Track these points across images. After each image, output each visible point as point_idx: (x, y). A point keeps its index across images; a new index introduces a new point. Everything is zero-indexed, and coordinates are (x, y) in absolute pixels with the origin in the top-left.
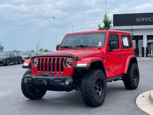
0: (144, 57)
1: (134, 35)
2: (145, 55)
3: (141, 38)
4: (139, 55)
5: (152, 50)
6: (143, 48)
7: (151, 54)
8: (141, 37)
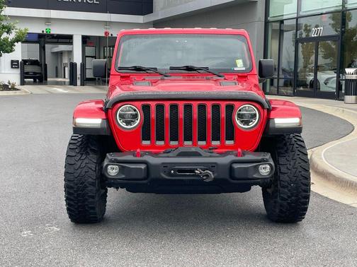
0: (76, 85)
1: (52, 32)
2: (79, 82)
3: (68, 41)
4: (48, 79)
5: (66, 69)
6: (73, 66)
7: (65, 77)
8: (68, 39)
